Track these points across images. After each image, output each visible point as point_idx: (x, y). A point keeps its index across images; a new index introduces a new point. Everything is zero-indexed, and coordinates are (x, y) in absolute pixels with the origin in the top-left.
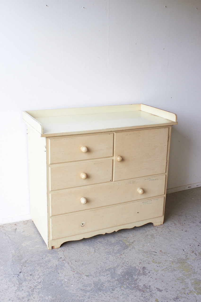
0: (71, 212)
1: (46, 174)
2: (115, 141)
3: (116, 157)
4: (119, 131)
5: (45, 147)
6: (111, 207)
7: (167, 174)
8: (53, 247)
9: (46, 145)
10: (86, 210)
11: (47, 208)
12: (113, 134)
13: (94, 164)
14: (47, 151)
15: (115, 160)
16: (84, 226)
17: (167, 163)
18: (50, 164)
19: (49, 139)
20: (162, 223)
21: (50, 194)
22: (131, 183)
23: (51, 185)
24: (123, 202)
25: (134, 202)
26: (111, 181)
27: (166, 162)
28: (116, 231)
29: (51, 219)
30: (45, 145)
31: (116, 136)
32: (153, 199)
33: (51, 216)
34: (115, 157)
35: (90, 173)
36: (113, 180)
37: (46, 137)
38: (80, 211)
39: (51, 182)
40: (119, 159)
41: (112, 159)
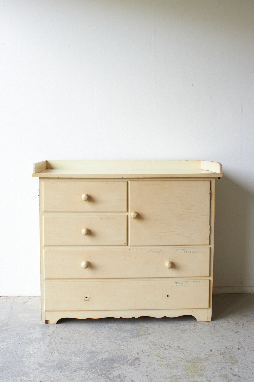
0: (71, 279)
2: (130, 191)
4: (135, 179)
5: (38, 190)
6: (127, 281)
7: (212, 246)
8: (47, 322)
9: (39, 188)
10: (90, 278)
11: (40, 267)
12: (126, 183)
13: (101, 219)
14: (40, 196)
15: (130, 216)
16: (88, 300)
17: (210, 230)
18: (43, 211)
19: (43, 181)
20: (210, 320)
21: (44, 250)
22: (154, 251)
23: (45, 238)
24: (143, 277)
25: (162, 280)
26: (126, 244)
27: (209, 228)
28: (136, 317)
29: (44, 283)
31: (131, 185)
32: (192, 280)
33: (44, 278)
34: (130, 213)
35: (95, 229)
36: (129, 245)
37: (40, 178)
38: (82, 278)
39: (45, 234)
41: (127, 215)
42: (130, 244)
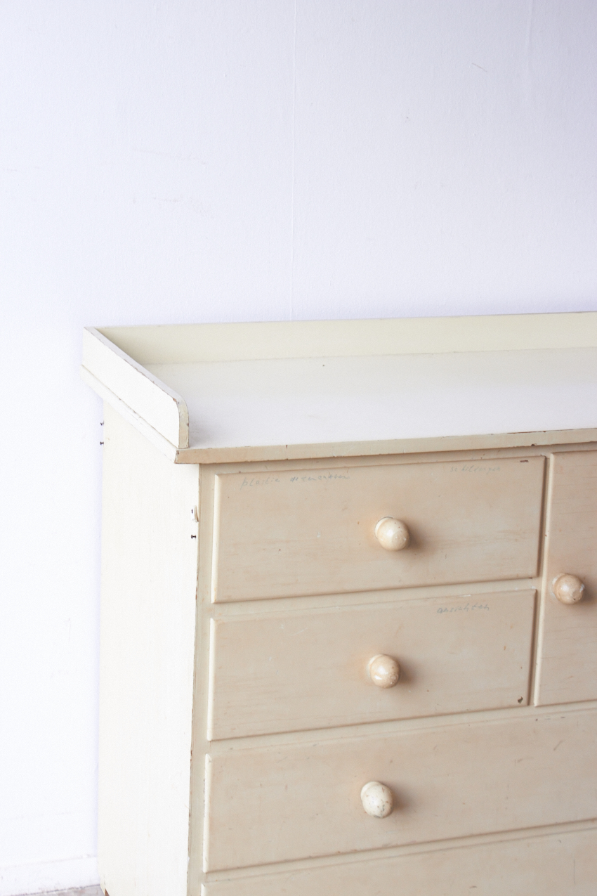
0: (310, 858)
1: (193, 653)
2: (554, 495)
3: (555, 580)
4: (576, 448)
5: (193, 516)
6: (519, 839)
9: (197, 504)
10: (385, 847)
11: (187, 827)
12: (541, 463)
13: (441, 611)
14: (202, 538)
15: (547, 593)
18: (213, 601)
19: (217, 477)
21: (207, 757)
23: (216, 708)
24: (579, 818)
26: (524, 702)
29: (203, 887)
30: (194, 502)
31: (556, 472)
33: (205, 869)
34: (548, 580)
35: (415, 655)
36: (536, 701)
37: (203, 466)
38: (355, 852)
39: (215, 693)
40: (568, 589)
41: (534, 587)
42: (540, 699)
